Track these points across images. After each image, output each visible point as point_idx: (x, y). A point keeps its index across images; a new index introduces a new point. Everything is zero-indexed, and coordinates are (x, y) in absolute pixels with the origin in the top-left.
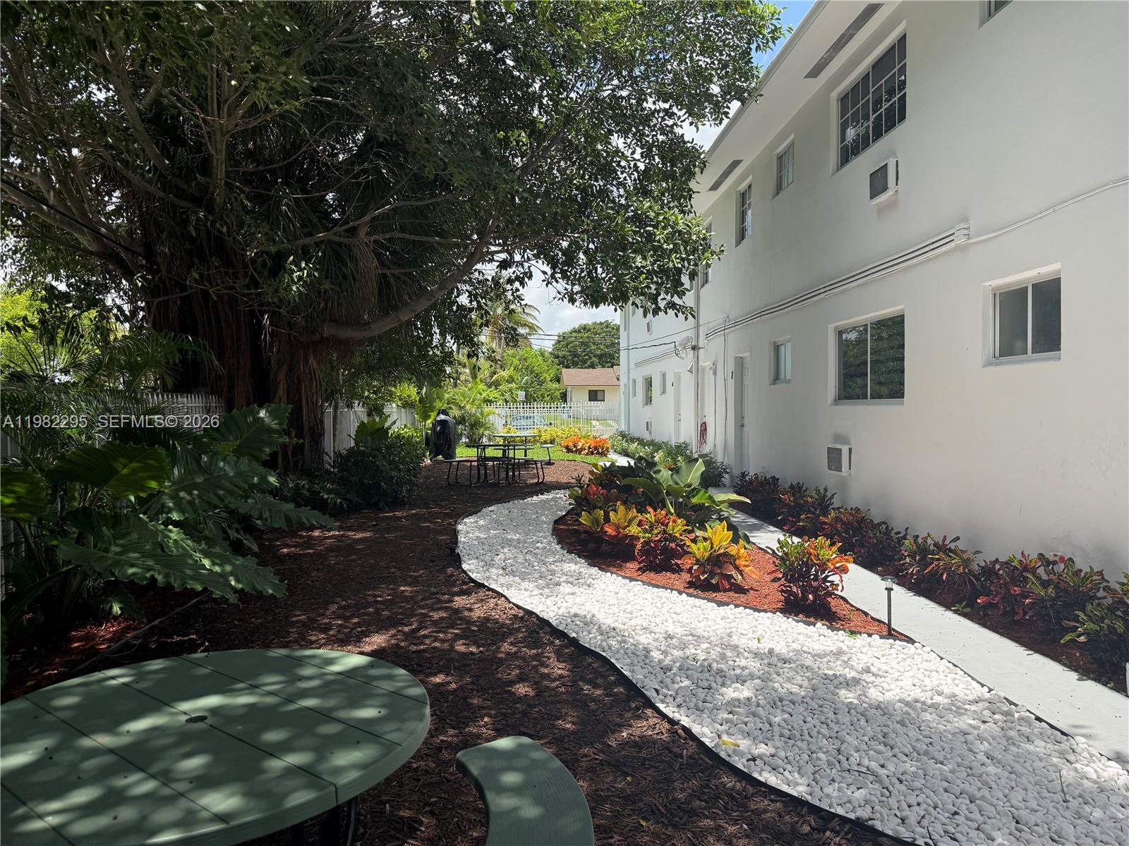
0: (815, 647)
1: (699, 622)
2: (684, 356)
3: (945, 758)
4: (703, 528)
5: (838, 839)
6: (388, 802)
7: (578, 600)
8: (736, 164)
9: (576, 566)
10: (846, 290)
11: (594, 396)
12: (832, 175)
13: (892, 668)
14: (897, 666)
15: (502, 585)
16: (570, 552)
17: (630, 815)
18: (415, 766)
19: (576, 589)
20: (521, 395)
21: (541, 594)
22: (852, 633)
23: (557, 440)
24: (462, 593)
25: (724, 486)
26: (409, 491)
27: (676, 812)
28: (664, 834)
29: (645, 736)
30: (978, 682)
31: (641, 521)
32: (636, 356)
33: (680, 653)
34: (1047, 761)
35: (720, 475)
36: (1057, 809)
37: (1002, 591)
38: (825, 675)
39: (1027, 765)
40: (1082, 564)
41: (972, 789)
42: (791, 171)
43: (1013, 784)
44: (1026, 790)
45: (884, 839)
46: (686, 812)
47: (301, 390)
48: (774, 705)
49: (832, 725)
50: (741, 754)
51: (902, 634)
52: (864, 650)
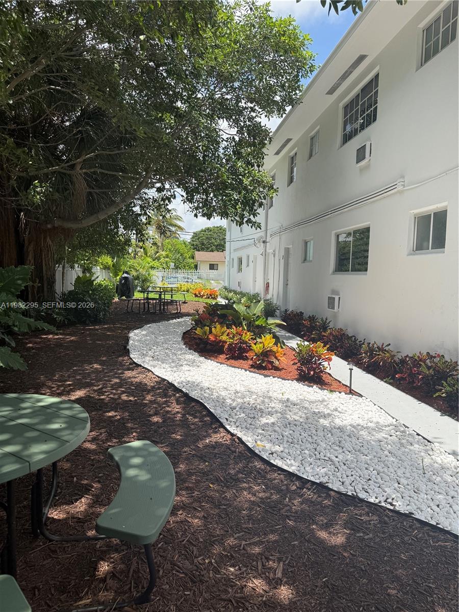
0: (311, 398)
1: (254, 385)
2: (259, 246)
3: (368, 453)
4: (261, 338)
5: (309, 492)
6: (75, 476)
7: (191, 374)
8: (289, 140)
9: (193, 356)
10: (342, 213)
11: (212, 267)
12: (338, 149)
13: (349, 409)
14: (352, 408)
15: (151, 366)
16: (190, 349)
17: (205, 482)
18: (92, 458)
19: (191, 368)
20: (172, 265)
21: (172, 371)
22: (331, 391)
23: (191, 290)
24: (129, 369)
25: (277, 316)
26: (104, 315)
27: (229, 480)
28: (221, 491)
29: (218, 442)
30: (392, 417)
31: (229, 333)
32: (235, 245)
33: (242, 401)
34: (418, 455)
35: (275, 311)
36: (419, 477)
37: (408, 372)
38: (314, 412)
39: (408, 457)
40: (447, 358)
41: (380, 468)
42: (317, 146)
43: (400, 465)
44: (406, 468)
45: (332, 492)
46: (234, 480)
47: (42, 256)
48: (286, 427)
49: (314, 437)
50: (266, 451)
51: (356, 392)
52: (336, 400)
